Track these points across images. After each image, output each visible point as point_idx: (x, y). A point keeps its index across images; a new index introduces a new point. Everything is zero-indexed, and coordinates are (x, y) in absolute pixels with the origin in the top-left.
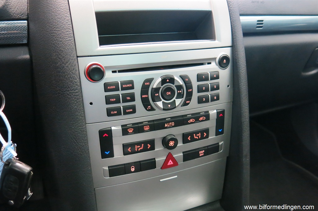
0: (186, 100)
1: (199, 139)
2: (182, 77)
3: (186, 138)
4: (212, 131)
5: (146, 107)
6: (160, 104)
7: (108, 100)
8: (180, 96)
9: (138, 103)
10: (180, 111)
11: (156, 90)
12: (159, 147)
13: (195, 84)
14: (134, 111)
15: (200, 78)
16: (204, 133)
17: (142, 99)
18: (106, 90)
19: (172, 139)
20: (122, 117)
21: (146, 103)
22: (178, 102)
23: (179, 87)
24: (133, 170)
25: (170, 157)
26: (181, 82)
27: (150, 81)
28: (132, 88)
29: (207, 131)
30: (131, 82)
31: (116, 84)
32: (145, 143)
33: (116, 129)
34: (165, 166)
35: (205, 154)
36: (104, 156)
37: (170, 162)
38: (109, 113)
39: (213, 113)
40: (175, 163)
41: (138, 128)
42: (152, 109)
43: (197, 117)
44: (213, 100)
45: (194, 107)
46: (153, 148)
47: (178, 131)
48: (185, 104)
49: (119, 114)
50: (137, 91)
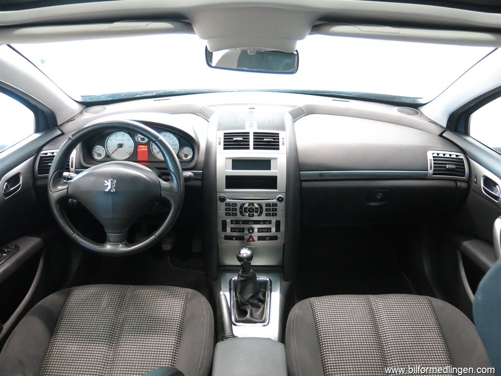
0: (260, 214)
1: (265, 232)
2: (259, 204)
3: (260, 230)
4: (274, 230)
5: (241, 214)
6: (247, 214)
7: (226, 209)
8: (256, 212)
9: (238, 212)
10: (256, 218)
11: (246, 208)
12: (246, 232)
13: (264, 208)
14: (236, 215)
15: (267, 205)
16: (269, 230)
17: (240, 211)
18: (226, 206)
19: (251, 230)
20: (231, 216)
21: (241, 213)
22: (255, 214)
23: (256, 208)
24: (234, 239)
25: (251, 237)
26: (257, 206)
27: (244, 204)
28: (236, 206)
29: (270, 229)
30: (236, 204)
31: (230, 204)
32: (240, 229)
33: (228, 221)
34: (248, 240)
35: (269, 240)
36: (223, 231)
37: (251, 239)
38: (226, 214)
39: (274, 221)
40: (254, 241)
41: (237, 222)
42: (244, 215)
43: (264, 222)
44: (273, 215)
45: (263, 217)
46: (243, 231)
47: (256, 227)
48: (259, 216)
49: (230, 215)
50: (238, 207)
